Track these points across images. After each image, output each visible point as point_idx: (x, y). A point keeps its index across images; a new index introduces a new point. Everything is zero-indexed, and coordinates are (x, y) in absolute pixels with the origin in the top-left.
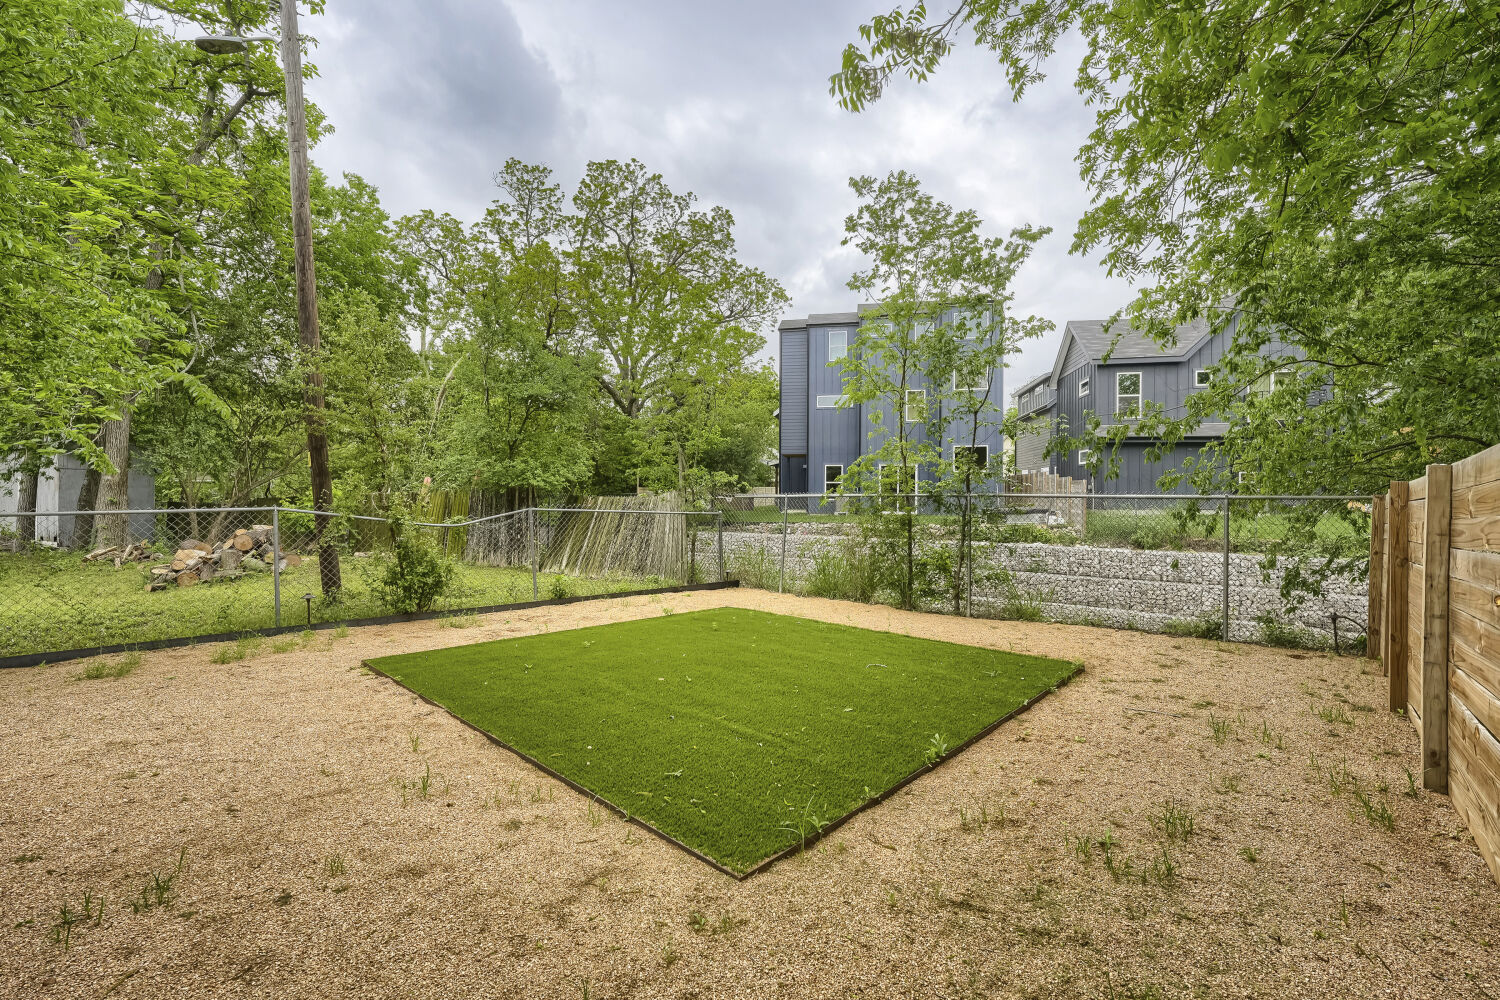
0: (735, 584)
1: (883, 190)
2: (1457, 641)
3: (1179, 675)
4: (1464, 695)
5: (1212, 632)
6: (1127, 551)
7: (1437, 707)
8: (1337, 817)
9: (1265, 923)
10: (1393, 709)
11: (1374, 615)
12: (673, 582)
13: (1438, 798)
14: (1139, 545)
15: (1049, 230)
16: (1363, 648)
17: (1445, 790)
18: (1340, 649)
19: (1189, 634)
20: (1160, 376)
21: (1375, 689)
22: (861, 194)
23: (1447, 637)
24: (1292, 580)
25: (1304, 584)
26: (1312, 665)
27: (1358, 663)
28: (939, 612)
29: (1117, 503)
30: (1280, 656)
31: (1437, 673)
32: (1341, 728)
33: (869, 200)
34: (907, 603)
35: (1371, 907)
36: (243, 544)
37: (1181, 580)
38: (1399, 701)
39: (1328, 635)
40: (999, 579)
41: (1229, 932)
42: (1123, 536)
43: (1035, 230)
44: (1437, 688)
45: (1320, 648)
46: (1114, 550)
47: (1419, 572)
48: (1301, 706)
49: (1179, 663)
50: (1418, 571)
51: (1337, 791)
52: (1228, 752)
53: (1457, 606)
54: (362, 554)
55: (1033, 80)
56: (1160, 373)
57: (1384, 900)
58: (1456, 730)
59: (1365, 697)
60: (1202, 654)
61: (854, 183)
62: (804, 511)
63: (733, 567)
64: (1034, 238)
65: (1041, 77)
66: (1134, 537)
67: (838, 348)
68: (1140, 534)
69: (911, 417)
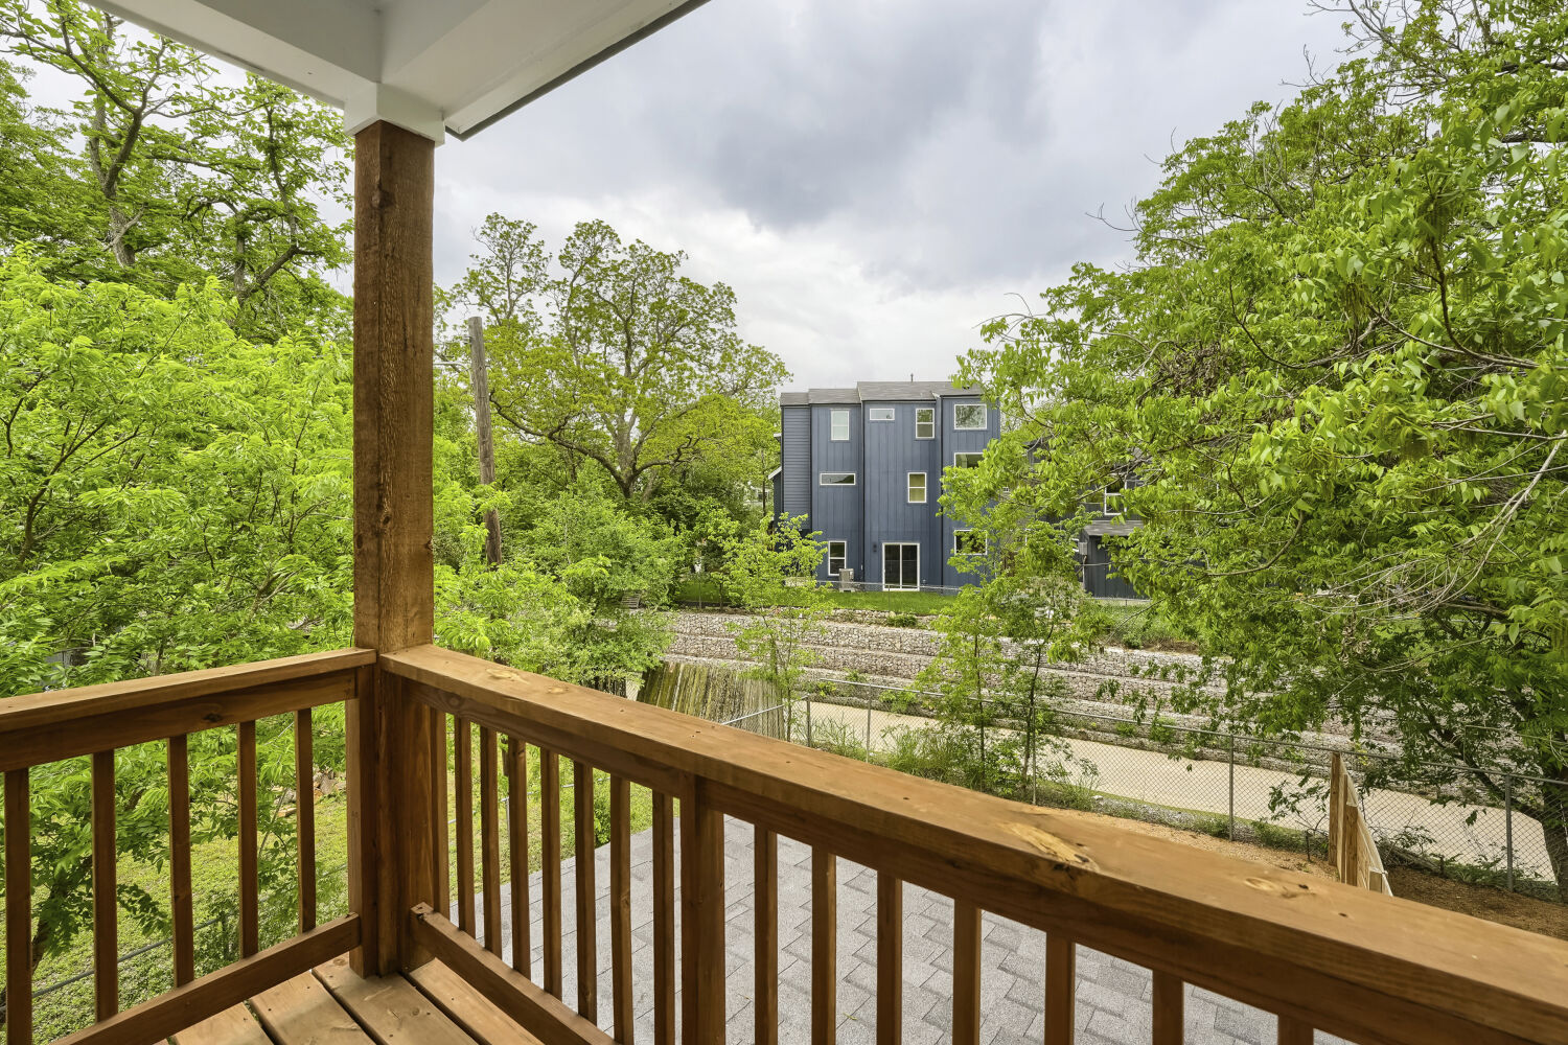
5: (1222, 832)
6: (1121, 651)
14: (1130, 646)
46: (1110, 649)
66: (1125, 637)
67: (840, 427)
68: (1129, 636)
69: (913, 498)
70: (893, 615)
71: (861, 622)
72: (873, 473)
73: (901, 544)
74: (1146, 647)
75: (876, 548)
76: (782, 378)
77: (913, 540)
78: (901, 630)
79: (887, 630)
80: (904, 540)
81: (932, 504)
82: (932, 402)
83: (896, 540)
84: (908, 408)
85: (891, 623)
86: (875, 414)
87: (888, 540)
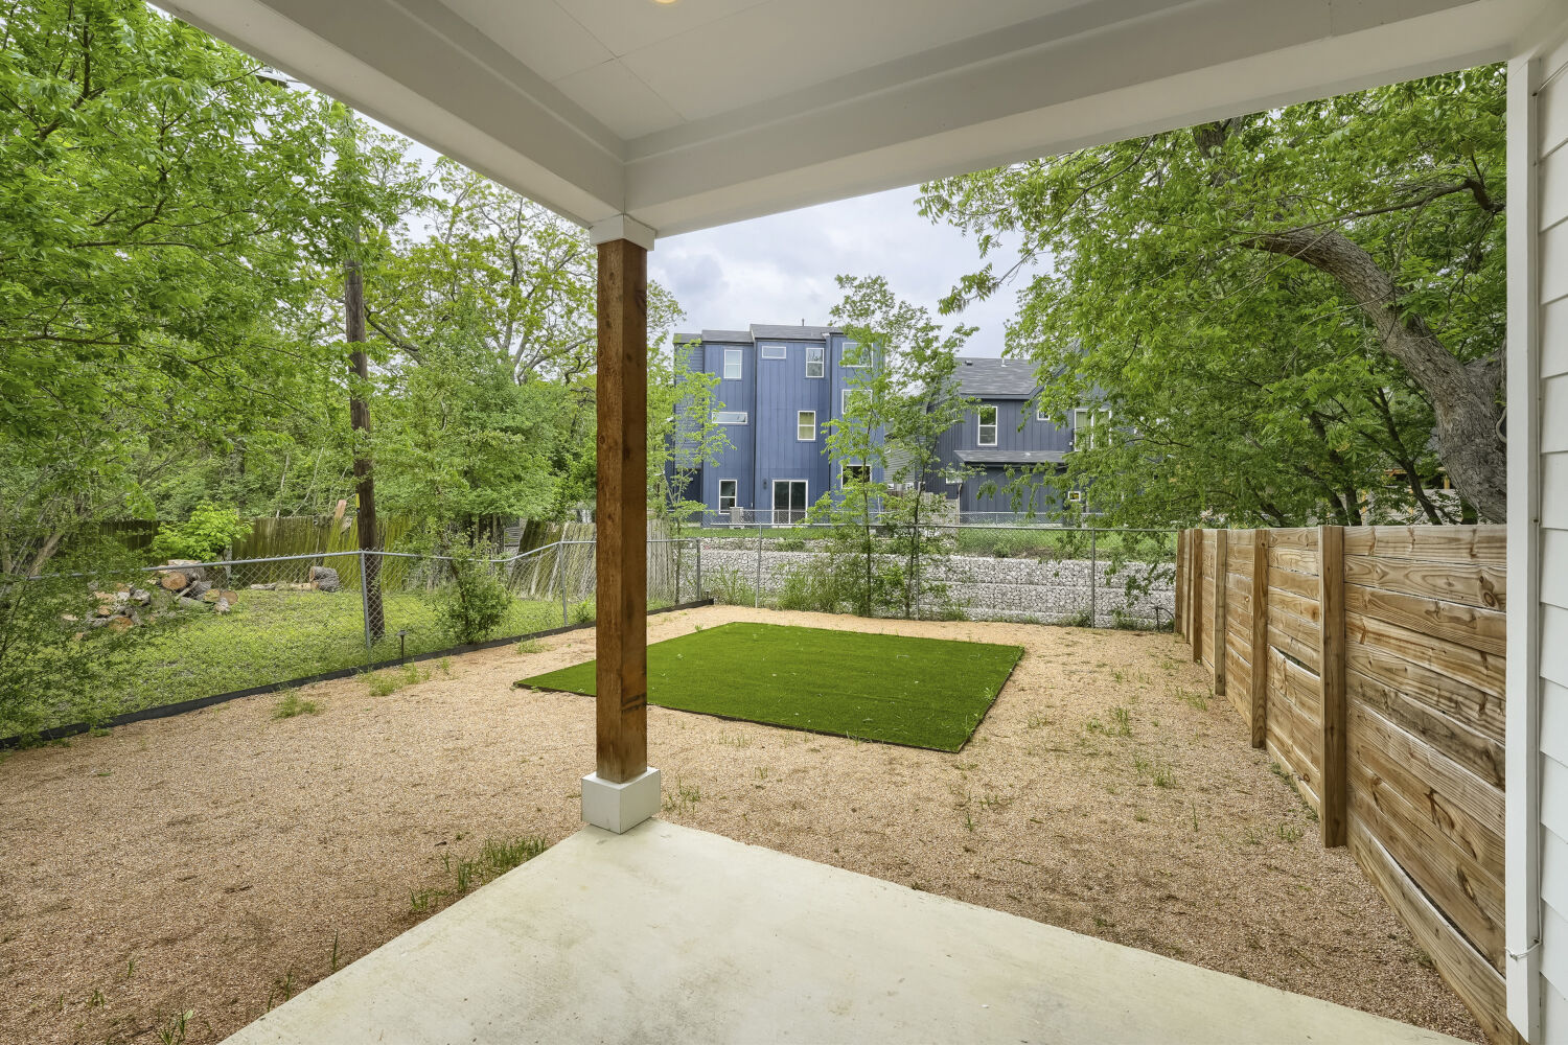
0: (711, 602)
1: (861, 286)
2: (1229, 618)
3: (1078, 649)
4: (1232, 644)
5: (1084, 623)
6: (991, 560)
7: (1221, 652)
8: (1184, 707)
9: (1171, 743)
10: (1195, 661)
11: (1179, 607)
12: (664, 604)
13: (1222, 698)
14: (1000, 555)
15: (977, 329)
16: (1172, 627)
17: (1223, 693)
18: (1161, 628)
19: (1070, 625)
20: (1011, 409)
21: (1185, 651)
22: (842, 287)
23: (1225, 617)
24: (1132, 584)
25: (1138, 587)
26: (1148, 640)
27: (1172, 637)
28: (894, 618)
29: (980, 519)
30: (1129, 636)
31: (1220, 635)
32: (1173, 672)
33: (849, 291)
34: (864, 611)
35: (1205, 735)
36: (174, 582)
37: (1031, 583)
38: (1198, 655)
39: (1153, 622)
40: (939, 591)
41: (1160, 746)
42: (988, 547)
43: (967, 327)
44: (1221, 643)
45: (1148, 629)
46: (981, 559)
47: (1211, 584)
48: (1151, 661)
49: (1075, 643)
50: (1210, 582)
51: (1181, 698)
52: (1125, 687)
53: (1229, 601)
54: (260, 586)
55: (994, 245)
56: (1011, 406)
57: (1209, 732)
58: (1229, 662)
59: (1179, 656)
60: (1084, 637)
61: (840, 279)
62: (698, 525)
63: (707, 587)
64: (967, 334)
65: (999, 245)
66: (995, 547)
67: (733, 366)
68: (1000, 545)
69: (803, 436)
70: (782, 540)
71: (750, 549)
72: (763, 411)
73: (791, 481)
74: (1014, 556)
75: (766, 485)
76: (675, 316)
77: (802, 477)
78: (790, 554)
79: (776, 554)
80: (794, 478)
81: (821, 441)
82: (822, 342)
83: (785, 477)
84: (798, 346)
85: (780, 548)
86: (766, 352)
87: (777, 477)
